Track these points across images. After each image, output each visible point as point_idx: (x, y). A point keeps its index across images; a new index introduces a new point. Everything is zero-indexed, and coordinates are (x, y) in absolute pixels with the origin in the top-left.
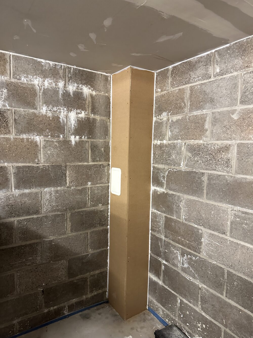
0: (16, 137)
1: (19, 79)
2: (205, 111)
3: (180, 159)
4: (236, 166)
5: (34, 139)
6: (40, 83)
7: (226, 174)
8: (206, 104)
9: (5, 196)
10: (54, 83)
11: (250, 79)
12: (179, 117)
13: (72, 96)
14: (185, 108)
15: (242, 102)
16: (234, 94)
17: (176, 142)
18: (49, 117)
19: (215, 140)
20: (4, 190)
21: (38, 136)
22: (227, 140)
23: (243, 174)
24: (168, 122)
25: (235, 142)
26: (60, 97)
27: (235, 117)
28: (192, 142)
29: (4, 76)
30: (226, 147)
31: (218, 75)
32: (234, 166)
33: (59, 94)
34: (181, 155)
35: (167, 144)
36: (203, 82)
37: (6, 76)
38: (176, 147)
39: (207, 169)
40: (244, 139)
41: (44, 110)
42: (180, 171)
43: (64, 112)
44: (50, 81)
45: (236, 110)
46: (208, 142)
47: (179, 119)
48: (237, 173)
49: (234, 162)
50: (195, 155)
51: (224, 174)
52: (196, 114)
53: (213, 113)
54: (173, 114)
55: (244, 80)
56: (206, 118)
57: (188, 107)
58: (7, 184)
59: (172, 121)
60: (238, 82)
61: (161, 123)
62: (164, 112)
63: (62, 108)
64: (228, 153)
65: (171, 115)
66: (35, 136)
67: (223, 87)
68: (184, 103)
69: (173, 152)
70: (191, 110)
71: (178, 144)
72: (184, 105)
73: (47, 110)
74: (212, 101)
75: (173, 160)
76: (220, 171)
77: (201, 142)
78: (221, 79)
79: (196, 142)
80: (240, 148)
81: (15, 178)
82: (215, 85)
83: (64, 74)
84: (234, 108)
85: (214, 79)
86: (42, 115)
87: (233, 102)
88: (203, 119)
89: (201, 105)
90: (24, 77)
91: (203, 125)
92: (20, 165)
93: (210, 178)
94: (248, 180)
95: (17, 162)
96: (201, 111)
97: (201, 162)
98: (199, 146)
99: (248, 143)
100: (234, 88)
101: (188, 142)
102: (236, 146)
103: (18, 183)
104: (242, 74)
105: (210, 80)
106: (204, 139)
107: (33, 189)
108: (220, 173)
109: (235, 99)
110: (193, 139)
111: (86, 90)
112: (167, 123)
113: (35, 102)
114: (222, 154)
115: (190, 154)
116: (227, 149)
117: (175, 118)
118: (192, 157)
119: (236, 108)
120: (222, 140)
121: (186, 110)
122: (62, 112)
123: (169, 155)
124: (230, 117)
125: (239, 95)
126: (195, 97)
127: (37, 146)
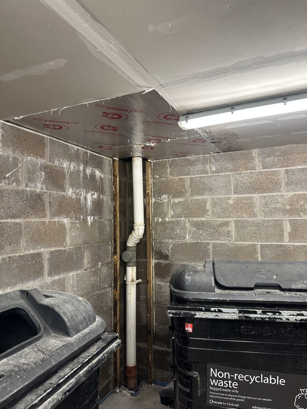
0: (50, 220)
1: (54, 162)
2: (205, 197)
3: (185, 233)
4: (235, 235)
5: (63, 221)
6: (68, 166)
7: (228, 242)
8: (206, 191)
9: (40, 285)
10: (77, 166)
11: (239, 178)
12: (181, 200)
13: (89, 178)
14: (186, 193)
15: (235, 193)
16: (228, 187)
17: (179, 219)
18: (74, 199)
19: (216, 218)
20: (40, 279)
21: (66, 219)
22: (226, 218)
23: (242, 241)
24: (170, 203)
25: (232, 219)
26: (81, 179)
27: (231, 202)
28: (195, 219)
29: (43, 159)
30: (226, 222)
31: (214, 172)
32: (234, 236)
33: (80, 177)
34: (185, 230)
35: (170, 221)
36: (202, 176)
37: (44, 160)
38: (180, 223)
39: (211, 240)
40: (239, 217)
41: (70, 192)
42: (186, 243)
43: (83, 194)
44: (75, 165)
45: (231, 197)
46: (211, 219)
47: (180, 201)
48: (236, 240)
49: (233, 233)
50: (199, 229)
51: (227, 242)
52: (197, 198)
53: (212, 198)
54: (174, 196)
55: (235, 178)
56: (207, 201)
57: (189, 192)
58: (42, 272)
59: (174, 202)
60: (231, 179)
61: (162, 203)
62: (164, 194)
63: (82, 190)
64: (228, 227)
65: (172, 197)
66: (64, 218)
67: (219, 181)
68: (185, 189)
69: (177, 227)
70: (192, 195)
71: (182, 221)
72: (185, 190)
73: (72, 193)
74: (211, 190)
75: (177, 234)
76: (223, 241)
77: (204, 219)
78: (217, 175)
79: (199, 219)
80: (237, 223)
81: (48, 264)
82: (213, 179)
83: (83, 158)
84: (229, 196)
85: (211, 175)
86: (69, 197)
87: (228, 192)
88: (205, 202)
89: (202, 192)
90: (57, 160)
91: (205, 207)
92: (53, 249)
93: (215, 246)
94: (245, 245)
95: (50, 246)
96: (202, 196)
97: (205, 235)
98: (203, 222)
99: (242, 220)
100: (228, 183)
101: (191, 219)
102: (233, 222)
103: (50, 269)
104: (233, 174)
105: (208, 175)
106: (207, 217)
107: (61, 275)
108: (223, 242)
109: (230, 190)
110: (196, 217)
111: (98, 173)
112: (168, 204)
113: (64, 185)
114: (223, 228)
115: (194, 229)
116: (227, 224)
117: (177, 200)
118: (197, 231)
119: (231, 196)
120: (222, 218)
121: (188, 195)
122: (82, 194)
123: (173, 230)
124: (227, 202)
125: (232, 188)
126: (195, 186)
127: (65, 228)
